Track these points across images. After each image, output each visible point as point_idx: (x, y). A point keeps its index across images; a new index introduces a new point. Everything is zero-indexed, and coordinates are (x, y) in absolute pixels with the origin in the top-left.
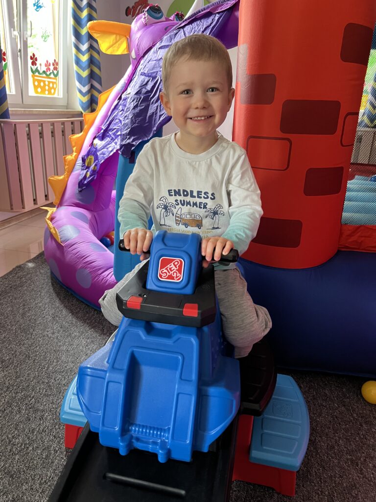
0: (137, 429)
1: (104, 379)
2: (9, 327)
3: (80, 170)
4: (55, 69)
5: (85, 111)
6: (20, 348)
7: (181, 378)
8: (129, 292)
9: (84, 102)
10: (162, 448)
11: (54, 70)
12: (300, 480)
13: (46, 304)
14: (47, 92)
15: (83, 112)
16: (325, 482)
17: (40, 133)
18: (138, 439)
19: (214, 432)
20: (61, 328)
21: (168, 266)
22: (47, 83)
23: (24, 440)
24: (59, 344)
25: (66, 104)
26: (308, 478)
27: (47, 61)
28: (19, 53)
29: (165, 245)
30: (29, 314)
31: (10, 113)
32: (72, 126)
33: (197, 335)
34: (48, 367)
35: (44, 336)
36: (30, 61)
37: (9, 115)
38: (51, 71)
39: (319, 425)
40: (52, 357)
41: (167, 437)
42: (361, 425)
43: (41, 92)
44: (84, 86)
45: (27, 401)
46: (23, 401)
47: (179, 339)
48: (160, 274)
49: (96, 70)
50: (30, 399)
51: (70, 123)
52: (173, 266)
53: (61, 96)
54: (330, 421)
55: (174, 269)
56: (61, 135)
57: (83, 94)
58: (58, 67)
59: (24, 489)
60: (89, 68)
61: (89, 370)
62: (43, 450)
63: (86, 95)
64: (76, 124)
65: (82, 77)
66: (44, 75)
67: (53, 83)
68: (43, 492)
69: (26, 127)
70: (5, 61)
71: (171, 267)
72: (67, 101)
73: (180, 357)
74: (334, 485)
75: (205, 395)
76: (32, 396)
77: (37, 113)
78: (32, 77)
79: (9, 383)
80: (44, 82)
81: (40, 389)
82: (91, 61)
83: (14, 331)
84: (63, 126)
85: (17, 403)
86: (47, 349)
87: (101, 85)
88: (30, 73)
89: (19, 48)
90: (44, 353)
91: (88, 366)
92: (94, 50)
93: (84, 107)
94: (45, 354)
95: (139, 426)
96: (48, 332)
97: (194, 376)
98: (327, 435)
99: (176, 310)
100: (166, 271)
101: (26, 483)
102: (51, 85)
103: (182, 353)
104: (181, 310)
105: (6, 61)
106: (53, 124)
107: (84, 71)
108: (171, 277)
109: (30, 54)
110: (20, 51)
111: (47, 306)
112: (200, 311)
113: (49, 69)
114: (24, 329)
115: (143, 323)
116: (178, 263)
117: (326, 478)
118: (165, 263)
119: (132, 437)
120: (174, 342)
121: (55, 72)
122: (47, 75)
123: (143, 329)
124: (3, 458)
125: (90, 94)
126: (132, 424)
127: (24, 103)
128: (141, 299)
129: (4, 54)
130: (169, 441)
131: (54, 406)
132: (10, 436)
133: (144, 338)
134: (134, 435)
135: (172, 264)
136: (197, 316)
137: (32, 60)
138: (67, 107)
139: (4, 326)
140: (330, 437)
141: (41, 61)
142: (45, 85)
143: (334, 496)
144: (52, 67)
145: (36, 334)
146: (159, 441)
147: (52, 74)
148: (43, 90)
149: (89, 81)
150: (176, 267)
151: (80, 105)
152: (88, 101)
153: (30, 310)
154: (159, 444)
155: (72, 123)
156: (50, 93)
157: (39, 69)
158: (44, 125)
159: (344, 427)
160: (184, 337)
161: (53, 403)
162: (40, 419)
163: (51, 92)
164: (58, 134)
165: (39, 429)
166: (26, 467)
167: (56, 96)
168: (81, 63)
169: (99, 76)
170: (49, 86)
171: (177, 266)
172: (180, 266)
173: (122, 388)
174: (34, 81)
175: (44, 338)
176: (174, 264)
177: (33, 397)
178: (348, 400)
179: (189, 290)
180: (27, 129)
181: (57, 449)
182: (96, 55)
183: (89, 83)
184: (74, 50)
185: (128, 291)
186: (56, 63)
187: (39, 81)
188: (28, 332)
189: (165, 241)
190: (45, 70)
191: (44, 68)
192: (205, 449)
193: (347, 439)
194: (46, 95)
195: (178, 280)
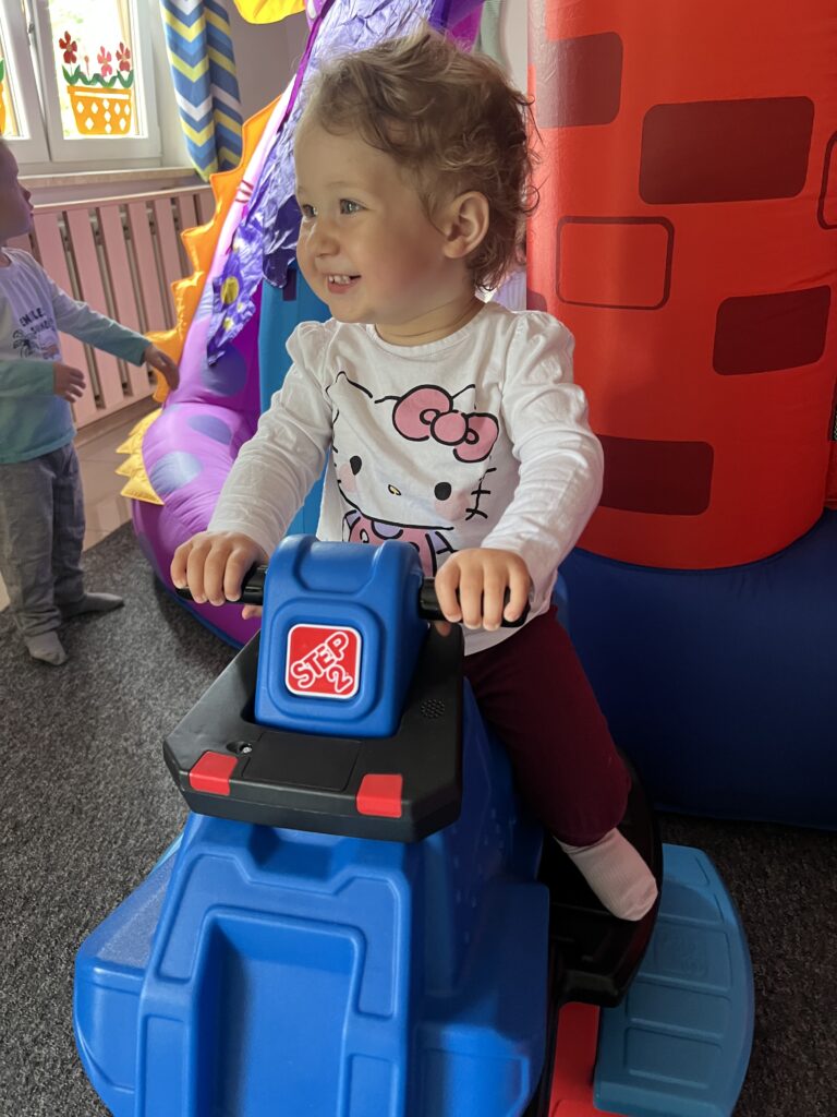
2: (36, 731)
3: (209, 315)
4: (124, 66)
5: (203, 167)
6: (60, 787)
7: (356, 1006)
8: (202, 736)
9: (200, 144)
11: (122, 70)
13: (123, 666)
14: (108, 128)
15: (199, 170)
17: (96, 233)
20: (159, 728)
21: (315, 651)
22: (106, 105)
24: (153, 773)
25: (158, 155)
27: (103, 50)
28: (30, 35)
29: (304, 586)
30: (83, 694)
32: (174, 207)
33: (407, 870)
34: (126, 838)
35: (117, 753)
36: (59, 53)
38: (115, 74)
40: (135, 808)
43: (94, 128)
44: (196, 105)
46: (63, 936)
47: (350, 881)
48: (291, 676)
49: (223, 61)
51: (169, 201)
52: (327, 649)
53: (145, 134)
55: (332, 661)
56: (149, 233)
57: (197, 126)
58: (129, 61)
60: (204, 56)
61: (98, 971)
63: (203, 127)
64: (182, 200)
65: (189, 82)
66: (98, 85)
67: (123, 103)
69: (59, 220)
71: (322, 653)
73: (354, 940)
77: (83, 182)
78: (69, 92)
79: (30, 887)
80: (99, 102)
83: (47, 742)
84: (150, 211)
86: (122, 788)
87: (237, 97)
88: (62, 84)
89: (29, 21)
90: (116, 800)
93: (202, 157)
94: (119, 803)
96: (126, 740)
97: (396, 1002)
99: (335, 799)
100: (308, 666)
102: (117, 109)
103: (361, 926)
104: (351, 797)
106: (125, 207)
107: (193, 65)
108: (322, 684)
109: (57, 35)
110: (32, 29)
111: (126, 669)
112: (407, 803)
113: (110, 69)
114: (71, 735)
115: (244, 832)
116: (343, 641)
118: (306, 642)
120: (337, 892)
121: (125, 75)
123: (248, 853)
125: (212, 124)
127: (55, 159)
128: (232, 760)
133: (247, 879)
135: (325, 644)
136: (398, 814)
137: (65, 50)
138: (162, 161)
139: (22, 730)
141: (87, 51)
142: (102, 110)
144: (115, 64)
145: (98, 747)
147: (117, 81)
148: (99, 125)
149: (208, 92)
150: (338, 655)
151: (191, 153)
153: (85, 683)
155: (174, 200)
156: (116, 129)
157: (83, 70)
158: (101, 210)
160: (365, 874)
163: (119, 127)
164: (141, 230)
167: (132, 134)
168: (184, 47)
169: (230, 75)
171: (341, 651)
172: (350, 652)
174: (75, 100)
175: (118, 758)
176: (330, 644)
180: (62, 225)
182: (219, 22)
183: (207, 96)
184: (164, 14)
185: (197, 732)
187: (87, 102)
188: (80, 744)
189: (305, 574)
190: (100, 72)
191: (96, 68)
194: (108, 134)
195: (345, 692)
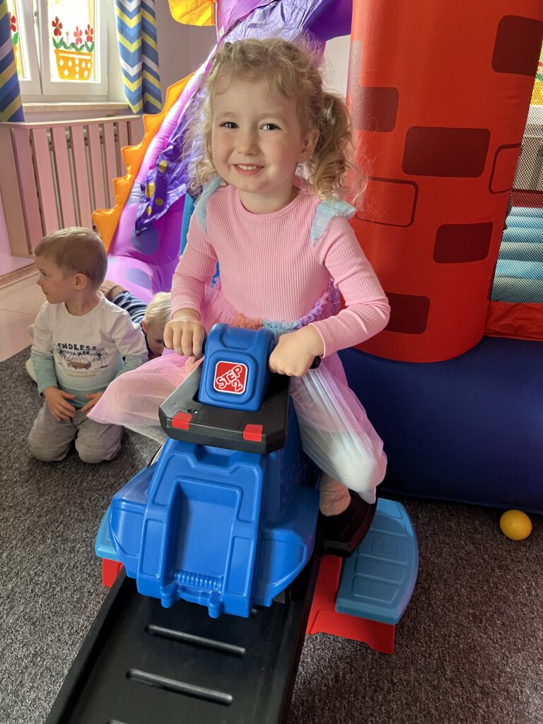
0: (184, 577)
1: (143, 514)
3: (138, 203)
4: (90, 39)
5: (133, 105)
7: (238, 517)
8: (176, 406)
9: (132, 90)
10: (212, 601)
11: (88, 40)
12: (403, 638)
14: (77, 76)
15: (131, 106)
16: (436, 641)
17: (68, 141)
18: (184, 589)
19: (278, 583)
21: (227, 373)
22: (77, 62)
23: (49, 578)
25: (106, 94)
26: (415, 636)
27: (77, 28)
29: (224, 345)
31: (24, 110)
32: (115, 128)
33: (261, 465)
36: (51, 29)
37: (23, 115)
38: (83, 43)
39: (437, 569)
41: (220, 588)
42: (493, 571)
43: (69, 75)
44: (132, 67)
45: (53, 528)
47: (238, 468)
48: (216, 383)
49: (150, 41)
50: (57, 525)
51: (112, 125)
52: (233, 373)
53: (99, 82)
54: (452, 564)
55: (234, 378)
56: (99, 143)
57: (132, 80)
58: (93, 36)
59: (50, 639)
60: (139, 37)
61: (124, 503)
62: (75, 591)
63: (135, 80)
64: (120, 124)
65: (129, 52)
66: (73, 50)
67: (87, 61)
68: (73, 644)
69: (48, 133)
70: (14, 30)
71: (230, 374)
72: (107, 90)
73: (238, 492)
74: (447, 646)
75: (269, 539)
76: (60, 521)
77: (62, 109)
78: (55, 53)
80: (73, 60)
81: (70, 511)
82: (143, 27)
84: (101, 129)
85: (41, 530)
87: (157, 63)
88: (52, 48)
89: (35, 10)
91: (124, 498)
92: (146, 10)
93: (133, 98)
95: (187, 574)
97: (254, 517)
98: (446, 581)
99: (234, 433)
100: (224, 379)
101: (52, 632)
102: (83, 65)
103: (241, 486)
104: (241, 432)
105: (17, 31)
106: (86, 126)
107: (132, 43)
108: (230, 388)
109: (51, 19)
110: (37, 14)
112: (264, 435)
113: (81, 40)
115: (193, 447)
116: (240, 369)
117: (437, 637)
118: (223, 369)
119: (177, 586)
120: (232, 473)
122: (77, 49)
123: (194, 456)
124: (23, 601)
125: (141, 78)
126: (178, 571)
127: (44, 93)
128: (190, 417)
129: (14, 20)
130: (221, 592)
131: (88, 535)
132: (31, 572)
133: (193, 466)
134: (180, 584)
135: (232, 370)
136: (260, 441)
137: (54, 28)
138: (108, 99)
140: (449, 585)
141: (68, 28)
142: (74, 65)
143: (445, 660)
144: (84, 37)
146: (211, 592)
147: (85, 49)
148: (72, 74)
149: (140, 59)
150: (237, 375)
151: (127, 95)
152: (138, 89)
154: (210, 596)
155: (115, 124)
157: (65, 40)
158: (73, 128)
159: (470, 571)
160: (244, 466)
161: (87, 531)
162: (70, 551)
163: (84, 76)
164: (95, 140)
165: (69, 564)
166: (52, 612)
167: (91, 80)
168: (128, 31)
169: (154, 50)
170: (80, 65)
171: (239, 374)
172: (243, 374)
173: (164, 527)
174: (59, 58)
176: (234, 371)
177: (61, 523)
178: (480, 536)
179: (253, 405)
180: (49, 135)
181: (92, 591)
182: (149, 18)
183: (139, 62)
184: (117, 10)
185: (174, 404)
186: (90, 31)
187: (66, 59)
189: (224, 340)
190: (74, 42)
191: (73, 39)
192: (268, 604)
193: (471, 587)
194: (77, 80)
195: (239, 391)
